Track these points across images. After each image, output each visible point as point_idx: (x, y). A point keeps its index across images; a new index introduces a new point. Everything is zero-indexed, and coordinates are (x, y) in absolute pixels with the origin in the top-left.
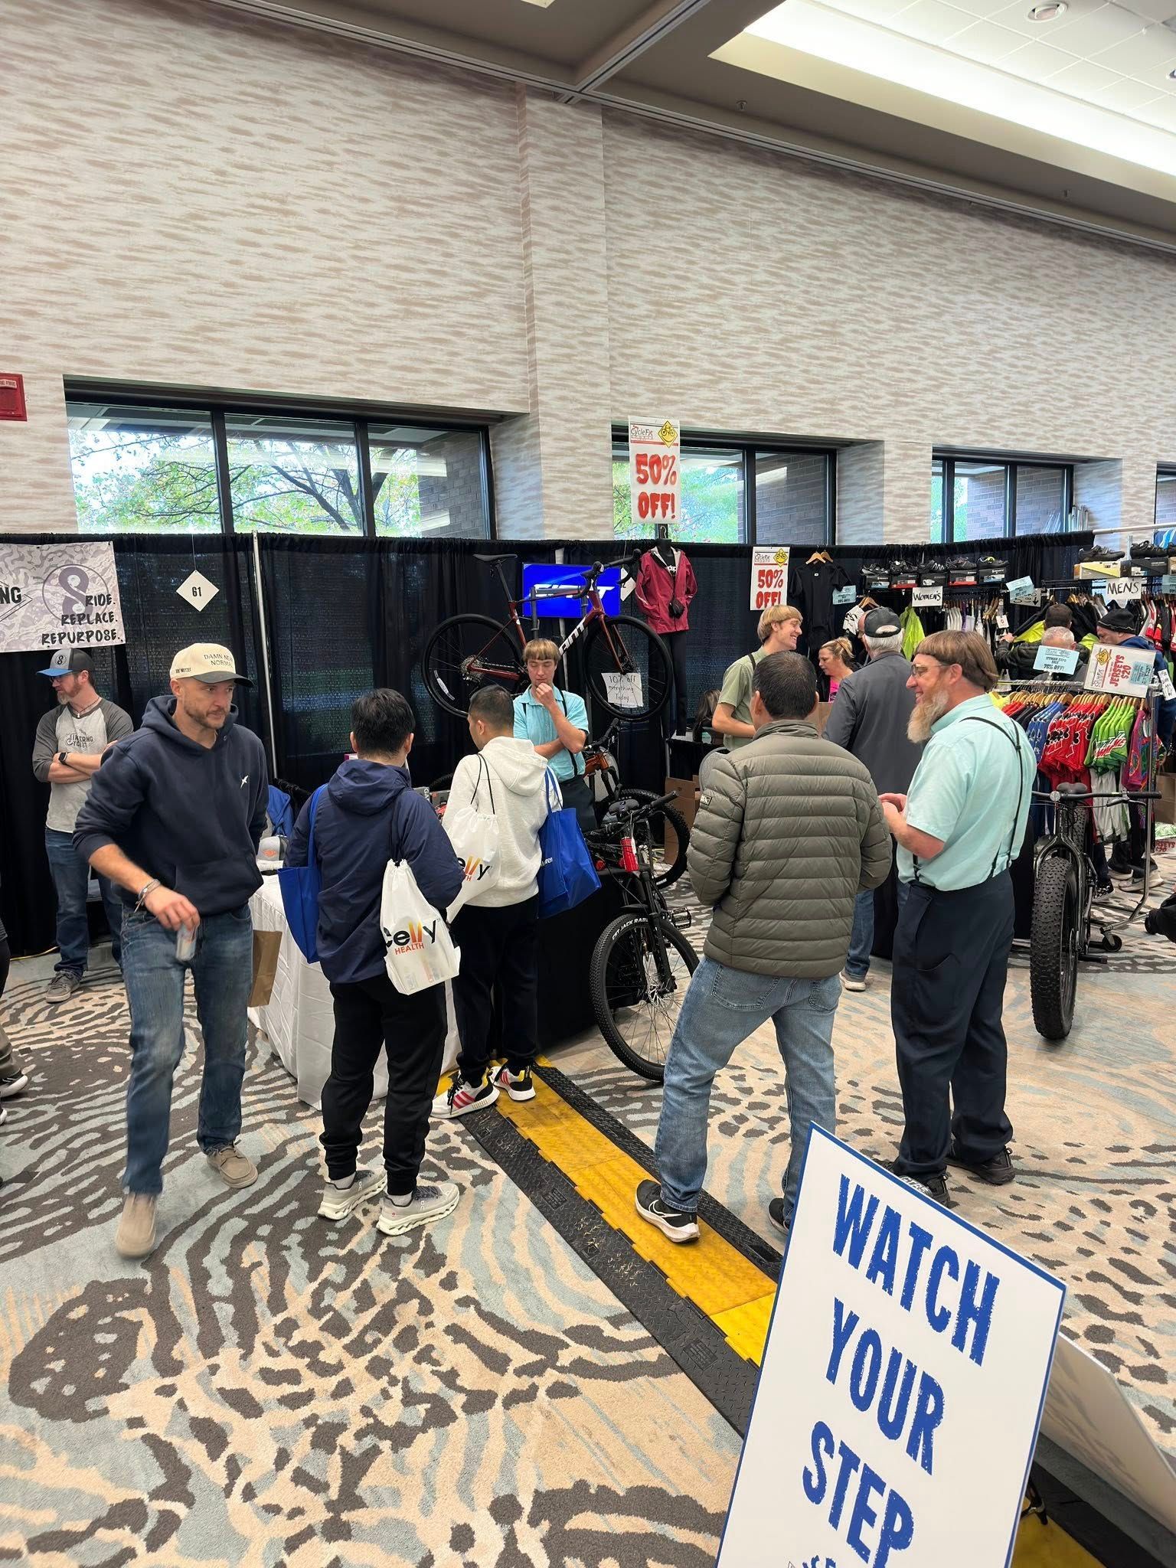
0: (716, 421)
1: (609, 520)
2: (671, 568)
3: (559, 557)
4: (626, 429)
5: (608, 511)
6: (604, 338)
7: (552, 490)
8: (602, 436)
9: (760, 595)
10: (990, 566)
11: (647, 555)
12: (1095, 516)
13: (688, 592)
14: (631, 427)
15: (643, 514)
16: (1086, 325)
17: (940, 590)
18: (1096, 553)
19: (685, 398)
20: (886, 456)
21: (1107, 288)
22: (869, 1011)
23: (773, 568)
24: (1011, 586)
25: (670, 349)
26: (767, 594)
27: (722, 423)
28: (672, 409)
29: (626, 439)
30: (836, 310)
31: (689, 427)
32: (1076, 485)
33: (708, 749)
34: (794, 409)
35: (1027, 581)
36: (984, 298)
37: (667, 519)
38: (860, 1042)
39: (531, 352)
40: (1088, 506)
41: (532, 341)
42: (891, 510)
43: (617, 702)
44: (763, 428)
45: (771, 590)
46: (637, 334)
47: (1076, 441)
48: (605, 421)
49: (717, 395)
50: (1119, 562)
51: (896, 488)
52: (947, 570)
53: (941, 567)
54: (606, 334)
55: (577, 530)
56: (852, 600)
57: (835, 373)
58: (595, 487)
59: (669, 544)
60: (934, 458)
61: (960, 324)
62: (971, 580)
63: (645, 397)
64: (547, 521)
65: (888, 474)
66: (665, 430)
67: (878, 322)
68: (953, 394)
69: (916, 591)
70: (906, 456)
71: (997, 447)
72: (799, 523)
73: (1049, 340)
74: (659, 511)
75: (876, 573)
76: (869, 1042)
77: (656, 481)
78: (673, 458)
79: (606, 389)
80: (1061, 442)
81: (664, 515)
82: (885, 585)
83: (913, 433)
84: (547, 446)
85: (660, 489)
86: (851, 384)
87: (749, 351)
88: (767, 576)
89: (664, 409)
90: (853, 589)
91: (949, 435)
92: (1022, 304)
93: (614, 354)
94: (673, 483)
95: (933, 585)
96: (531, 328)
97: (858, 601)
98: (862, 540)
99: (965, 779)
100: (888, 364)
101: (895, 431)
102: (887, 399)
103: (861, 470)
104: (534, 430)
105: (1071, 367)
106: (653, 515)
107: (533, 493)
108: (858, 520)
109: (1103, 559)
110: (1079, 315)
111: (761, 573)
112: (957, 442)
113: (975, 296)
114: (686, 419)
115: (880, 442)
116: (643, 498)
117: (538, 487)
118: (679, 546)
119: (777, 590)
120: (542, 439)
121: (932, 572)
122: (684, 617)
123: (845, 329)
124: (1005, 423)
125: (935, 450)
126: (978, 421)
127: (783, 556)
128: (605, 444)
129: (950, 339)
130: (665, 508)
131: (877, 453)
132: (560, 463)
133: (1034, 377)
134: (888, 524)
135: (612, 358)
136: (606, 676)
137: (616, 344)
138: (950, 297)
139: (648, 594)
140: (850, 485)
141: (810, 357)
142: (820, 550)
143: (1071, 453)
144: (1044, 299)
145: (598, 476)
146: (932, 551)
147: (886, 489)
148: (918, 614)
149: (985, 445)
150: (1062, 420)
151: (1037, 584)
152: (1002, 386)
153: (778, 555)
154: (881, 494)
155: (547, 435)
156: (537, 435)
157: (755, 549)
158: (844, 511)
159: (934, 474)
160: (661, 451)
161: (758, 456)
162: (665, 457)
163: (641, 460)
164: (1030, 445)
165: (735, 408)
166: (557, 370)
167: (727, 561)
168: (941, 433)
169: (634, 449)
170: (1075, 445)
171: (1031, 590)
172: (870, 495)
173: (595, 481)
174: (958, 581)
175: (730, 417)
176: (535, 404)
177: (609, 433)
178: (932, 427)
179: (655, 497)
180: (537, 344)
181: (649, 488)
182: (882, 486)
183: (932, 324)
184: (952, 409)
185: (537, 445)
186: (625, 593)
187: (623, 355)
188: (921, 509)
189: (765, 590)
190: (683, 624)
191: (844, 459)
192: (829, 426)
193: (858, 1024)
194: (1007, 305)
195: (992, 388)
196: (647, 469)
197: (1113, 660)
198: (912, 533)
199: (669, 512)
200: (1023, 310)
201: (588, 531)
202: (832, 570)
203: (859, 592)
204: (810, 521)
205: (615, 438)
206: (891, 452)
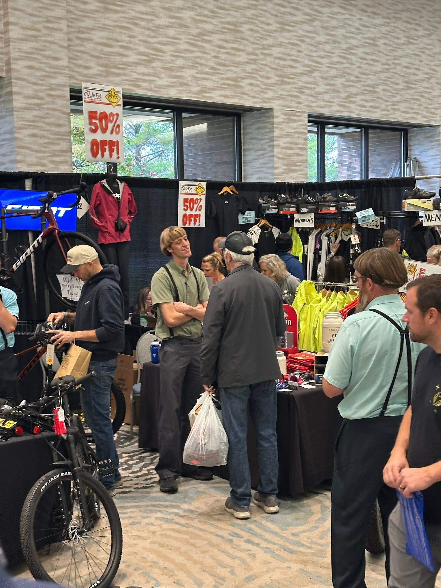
0: (150, 90)
1: (68, 159)
2: (116, 195)
3: (28, 184)
4: (80, 92)
5: (67, 151)
6: (63, 24)
7: (23, 134)
8: (62, 97)
9: (185, 216)
10: (345, 200)
11: (98, 185)
12: (423, 165)
13: (130, 213)
14: (84, 91)
15: (95, 155)
16: (414, 33)
17: (312, 216)
18: (416, 193)
19: (126, 72)
20: (275, 120)
21: (428, 8)
22: (246, 535)
23: (195, 197)
24: (359, 215)
25: (115, 36)
26: (191, 216)
27: (155, 91)
28: (117, 79)
29: (80, 98)
30: (238, 14)
31: (129, 93)
32: (410, 143)
33: (144, 330)
34: (209, 84)
35: (370, 211)
36: (343, 11)
37: (114, 160)
38: (237, 562)
39: (6, 32)
40: (418, 157)
41: (7, 24)
42: (279, 158)
43: (69, 297)
44: (185, 96)
45: (193, 212)
46: (88, 23)
47: (408, 113)
48: (64, 86)
49: (151, 71)
50: (431, 199)
51: (282, 142)
52: (317, 202)
53: (312, 200)
54: (65, 22)
55: (43, 165)
56: (252, 221)
57: (237, 59)
58: (57, 134)
59: (116, 177)
60: (309, 121)
61: (326, 28)
62: (333, 209)
63: (96, 70)
64: (19, 158)
65: (277, 133)
66: (111, 94)
67: (268, 24)
68: (322, 78)
69: (296, 216)
70: (290, 121)
71: (354, 115)
72: (217, 164)
73: (388, 42)
74: (107, 153)
75: (268, 202)
76: (243, 561)
77: (104, 131)
78: (118, 115)
79: (64, 62)
80: (398, 113)
81: (111, 156)
82: (275, 211)
83: (294, 104)
84: (18, 102)
85: (108, 137)
86: (249, 68)
87: (174, 41)
88: (190, 203)
89: (111, 79)
90: (253, 213)
91: (319, 106)
92: (369, 16)
93: (71, 36)
94: (117, 133)
95: (308, 212)
96: (6, 15)
97: (257, 222)
98: (260, 178)
99: (349, 348)
100: (275, 54)
101: (281, 102)
102: (274, 79)
103: (259, 128)
104: (8, 90)
105: (404, 61)
106: (103, 155)
107: (8, 136)
108: (257, 163)
109: (421, 197)
110: (409, 26)
111: (186, 200)
112: (325, 111)
113: (336, 9)
114: (127, 87)
115: (271, 110)
116: (94, 143)
117: (11, 132)
118: (123, 179)
119: (198, 213)
120: (15, 97)
121: (306, 203)
122: (127, 232)
123: (245, 28)
124: (358, 99)
125: (309, 116)
126: (339, 97)
127: (202, 188)
128: (65, 103)
129: (319, 39)
130: (111, 151)
131: (269, 117)
132: (29, 115)
133: (378, 67)
134: (277, 168)
135: (69, 40)
136: (60, 277)
137: (72, 30)
138: (319, 9)
139: (99, 214)
140: (252, 139)
141: (220, 47)
142: (229, 185)
143: (405, 121)
144: (384, 14)
145: (59, 126)
146: (309, 188)
147: (275, 143)
148: (298, 232)
149: (345, 114)
150: (398, 98)
151: (376, 214)
152: (356, 73)
153: (198, 187)
154: (272, 146)
155: (18, 93)
156: (11, 93)
157: (181, 183)
158: (248, 157)
159: (310, 132)
160: (108, 110)
161: (184, 115)
162: (111, 114)
163: (92, 115)
164: (377, 115)
165: (165, 81)
166: (27, 46)
167: (159, 191)
168: (313, 105)
169: (86, 107)
170: (407, 115)
171: (373, 218)
172: (265, 146)
173: (57, 130)
174: (324, 211)
175: (161, 87)
176: (9, 70)
177: (68, 94)
178: (307, 100)
179: (104, 142)
180: (11, 27)
181: (99, 136)
182: (272, 141)
183: (306, 27)
184: (321, 88)
185: (11, 101)
186: (80, 213)
187: (78, 38)
188: (301, 158)
189: (188, 212)
190: (126, 237)
191: (246, 120)
192: (234, 97)
193: (236, 547)
194: (358, 16)
195: (349, 74)
196: (97, 122)
197: (418, 272)
198: (295, 174)
199: (115, 154)
200: (370, 20)
201: (52, 166)
202: (238, 199)
203: (257, 215)
204: (224, 163)
205: (72, 97)
206: (279, 117)
